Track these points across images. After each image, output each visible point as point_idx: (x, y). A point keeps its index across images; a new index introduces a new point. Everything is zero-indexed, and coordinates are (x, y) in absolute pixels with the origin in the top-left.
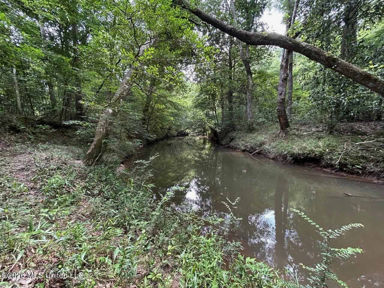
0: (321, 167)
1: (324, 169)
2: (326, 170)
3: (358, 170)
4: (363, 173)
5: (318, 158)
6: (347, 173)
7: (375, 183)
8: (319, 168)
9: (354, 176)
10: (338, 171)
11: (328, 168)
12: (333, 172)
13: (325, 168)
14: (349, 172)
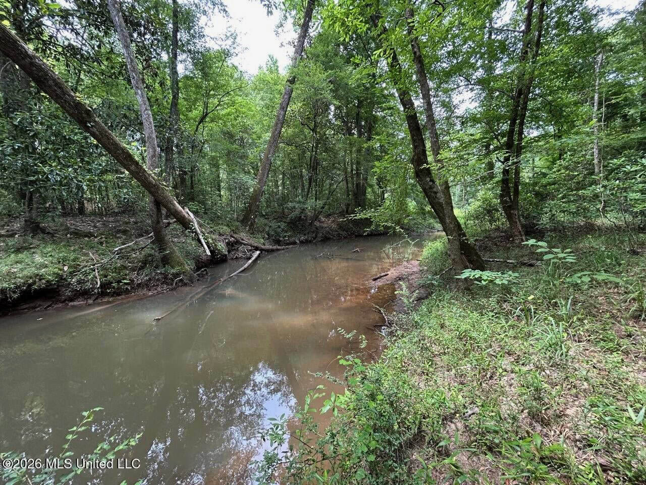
0: (64, 302)
1: (72, 303)
2: (75, 303)
3: (126, 286)
4: (132, 288)
5: (55, 286)
6: (112, 296)
7: (151, 296)
8: (60, 305)
9: (123, 296)
10: (96, 299)
11: (78, 297)
12: (90, 301)
13: (71, 300)
14: (114, 293)
